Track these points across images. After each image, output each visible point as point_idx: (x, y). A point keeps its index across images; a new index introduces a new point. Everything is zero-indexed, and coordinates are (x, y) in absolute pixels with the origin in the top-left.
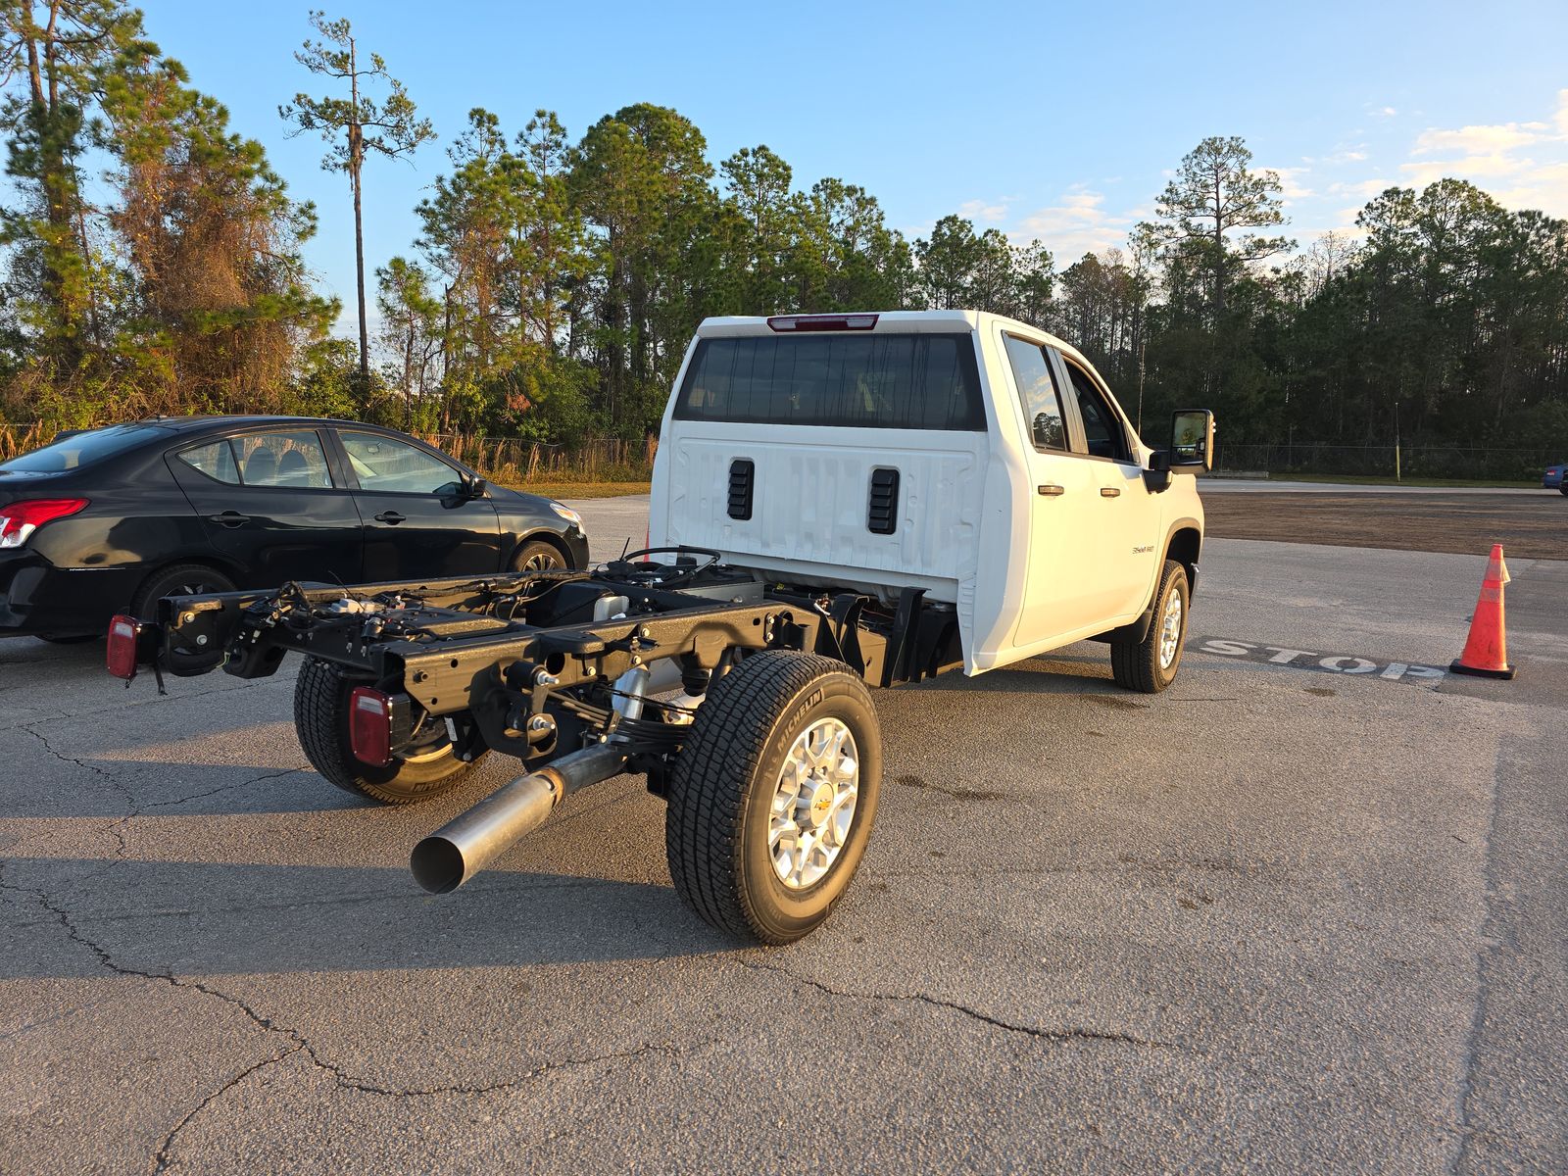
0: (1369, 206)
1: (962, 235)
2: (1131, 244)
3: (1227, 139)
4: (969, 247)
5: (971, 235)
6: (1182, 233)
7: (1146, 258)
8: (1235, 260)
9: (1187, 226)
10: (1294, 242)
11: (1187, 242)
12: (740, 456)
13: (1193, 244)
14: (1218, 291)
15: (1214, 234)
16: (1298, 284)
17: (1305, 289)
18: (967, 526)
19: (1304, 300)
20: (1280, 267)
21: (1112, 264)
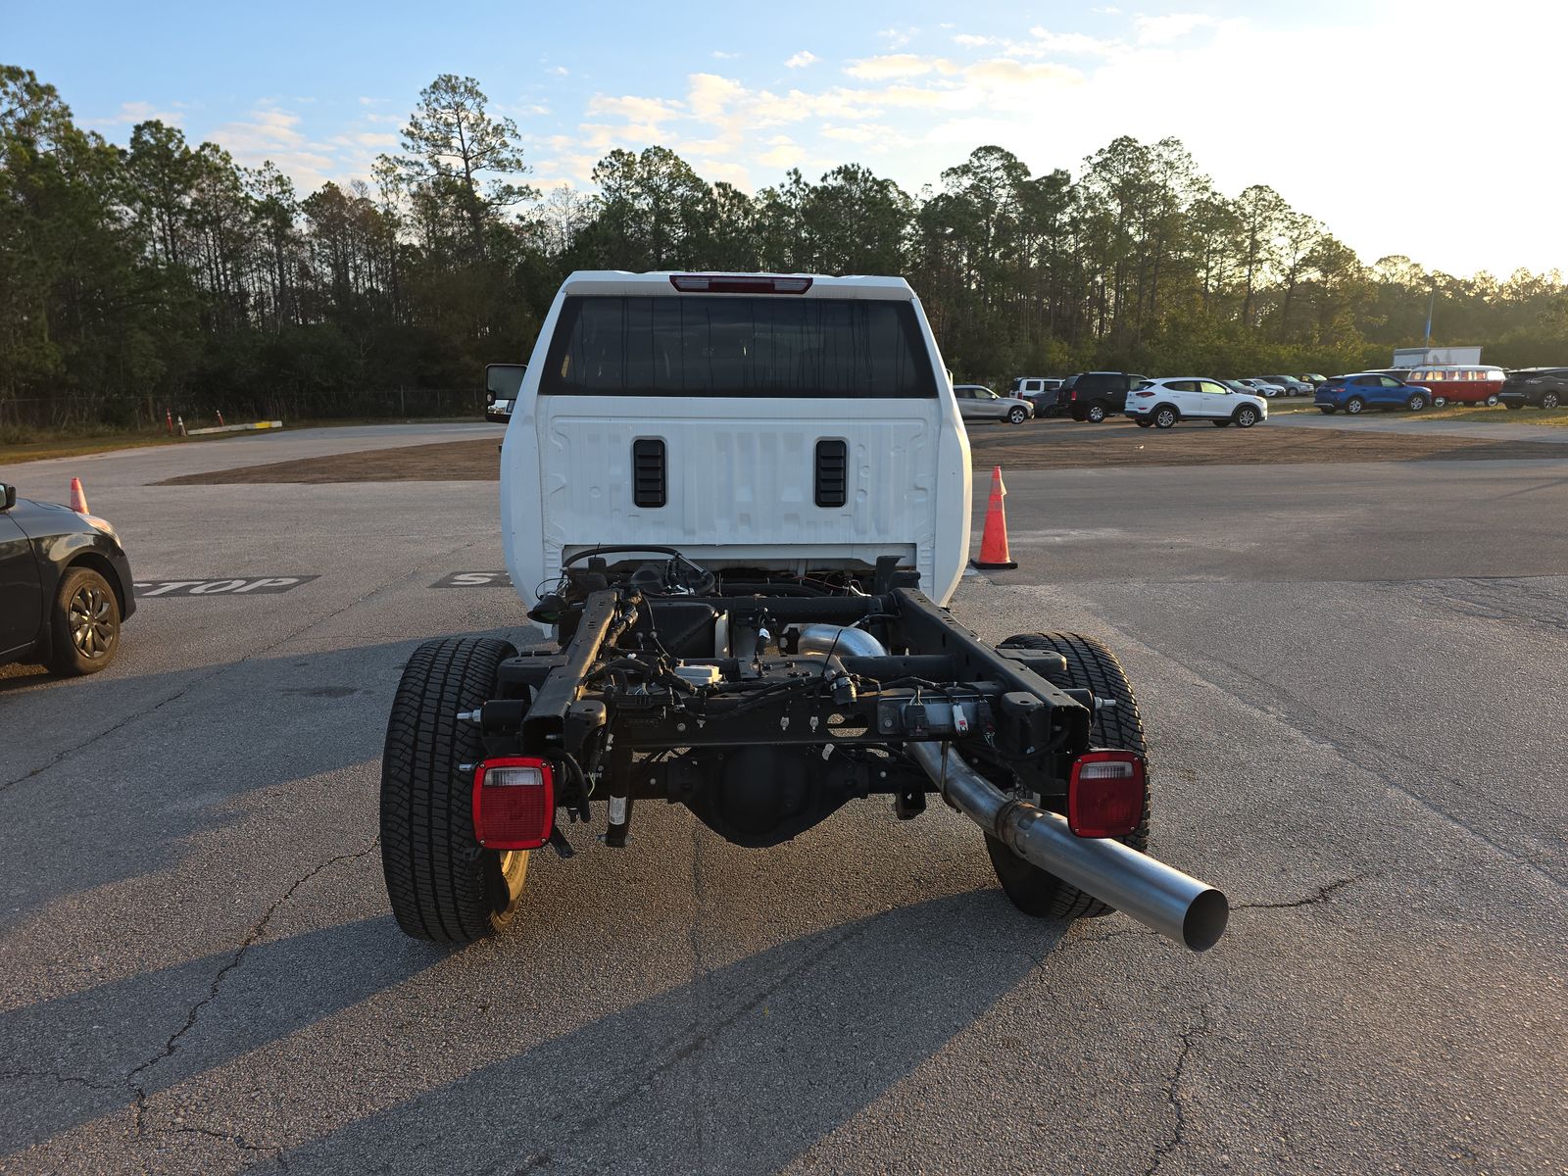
0: (600, 164)
1: (171, 146)
2: (375, 176)
3: (462, 79)
4: (183, 161)
5: (183, 146)
6: (433, 172)
7: (394, 194)
8: (486, 205)
9: (436, 164)
10: (538, 191)
11: (438, 182)
12: (645, 434)
13: (444, 184)
14: (477, 234)
15: (464, 175)
16: (541, 233)
17: (548, 237)
18: (921, 491)
19: (549, 248)
20: (523, 213)
21: (358, 196)
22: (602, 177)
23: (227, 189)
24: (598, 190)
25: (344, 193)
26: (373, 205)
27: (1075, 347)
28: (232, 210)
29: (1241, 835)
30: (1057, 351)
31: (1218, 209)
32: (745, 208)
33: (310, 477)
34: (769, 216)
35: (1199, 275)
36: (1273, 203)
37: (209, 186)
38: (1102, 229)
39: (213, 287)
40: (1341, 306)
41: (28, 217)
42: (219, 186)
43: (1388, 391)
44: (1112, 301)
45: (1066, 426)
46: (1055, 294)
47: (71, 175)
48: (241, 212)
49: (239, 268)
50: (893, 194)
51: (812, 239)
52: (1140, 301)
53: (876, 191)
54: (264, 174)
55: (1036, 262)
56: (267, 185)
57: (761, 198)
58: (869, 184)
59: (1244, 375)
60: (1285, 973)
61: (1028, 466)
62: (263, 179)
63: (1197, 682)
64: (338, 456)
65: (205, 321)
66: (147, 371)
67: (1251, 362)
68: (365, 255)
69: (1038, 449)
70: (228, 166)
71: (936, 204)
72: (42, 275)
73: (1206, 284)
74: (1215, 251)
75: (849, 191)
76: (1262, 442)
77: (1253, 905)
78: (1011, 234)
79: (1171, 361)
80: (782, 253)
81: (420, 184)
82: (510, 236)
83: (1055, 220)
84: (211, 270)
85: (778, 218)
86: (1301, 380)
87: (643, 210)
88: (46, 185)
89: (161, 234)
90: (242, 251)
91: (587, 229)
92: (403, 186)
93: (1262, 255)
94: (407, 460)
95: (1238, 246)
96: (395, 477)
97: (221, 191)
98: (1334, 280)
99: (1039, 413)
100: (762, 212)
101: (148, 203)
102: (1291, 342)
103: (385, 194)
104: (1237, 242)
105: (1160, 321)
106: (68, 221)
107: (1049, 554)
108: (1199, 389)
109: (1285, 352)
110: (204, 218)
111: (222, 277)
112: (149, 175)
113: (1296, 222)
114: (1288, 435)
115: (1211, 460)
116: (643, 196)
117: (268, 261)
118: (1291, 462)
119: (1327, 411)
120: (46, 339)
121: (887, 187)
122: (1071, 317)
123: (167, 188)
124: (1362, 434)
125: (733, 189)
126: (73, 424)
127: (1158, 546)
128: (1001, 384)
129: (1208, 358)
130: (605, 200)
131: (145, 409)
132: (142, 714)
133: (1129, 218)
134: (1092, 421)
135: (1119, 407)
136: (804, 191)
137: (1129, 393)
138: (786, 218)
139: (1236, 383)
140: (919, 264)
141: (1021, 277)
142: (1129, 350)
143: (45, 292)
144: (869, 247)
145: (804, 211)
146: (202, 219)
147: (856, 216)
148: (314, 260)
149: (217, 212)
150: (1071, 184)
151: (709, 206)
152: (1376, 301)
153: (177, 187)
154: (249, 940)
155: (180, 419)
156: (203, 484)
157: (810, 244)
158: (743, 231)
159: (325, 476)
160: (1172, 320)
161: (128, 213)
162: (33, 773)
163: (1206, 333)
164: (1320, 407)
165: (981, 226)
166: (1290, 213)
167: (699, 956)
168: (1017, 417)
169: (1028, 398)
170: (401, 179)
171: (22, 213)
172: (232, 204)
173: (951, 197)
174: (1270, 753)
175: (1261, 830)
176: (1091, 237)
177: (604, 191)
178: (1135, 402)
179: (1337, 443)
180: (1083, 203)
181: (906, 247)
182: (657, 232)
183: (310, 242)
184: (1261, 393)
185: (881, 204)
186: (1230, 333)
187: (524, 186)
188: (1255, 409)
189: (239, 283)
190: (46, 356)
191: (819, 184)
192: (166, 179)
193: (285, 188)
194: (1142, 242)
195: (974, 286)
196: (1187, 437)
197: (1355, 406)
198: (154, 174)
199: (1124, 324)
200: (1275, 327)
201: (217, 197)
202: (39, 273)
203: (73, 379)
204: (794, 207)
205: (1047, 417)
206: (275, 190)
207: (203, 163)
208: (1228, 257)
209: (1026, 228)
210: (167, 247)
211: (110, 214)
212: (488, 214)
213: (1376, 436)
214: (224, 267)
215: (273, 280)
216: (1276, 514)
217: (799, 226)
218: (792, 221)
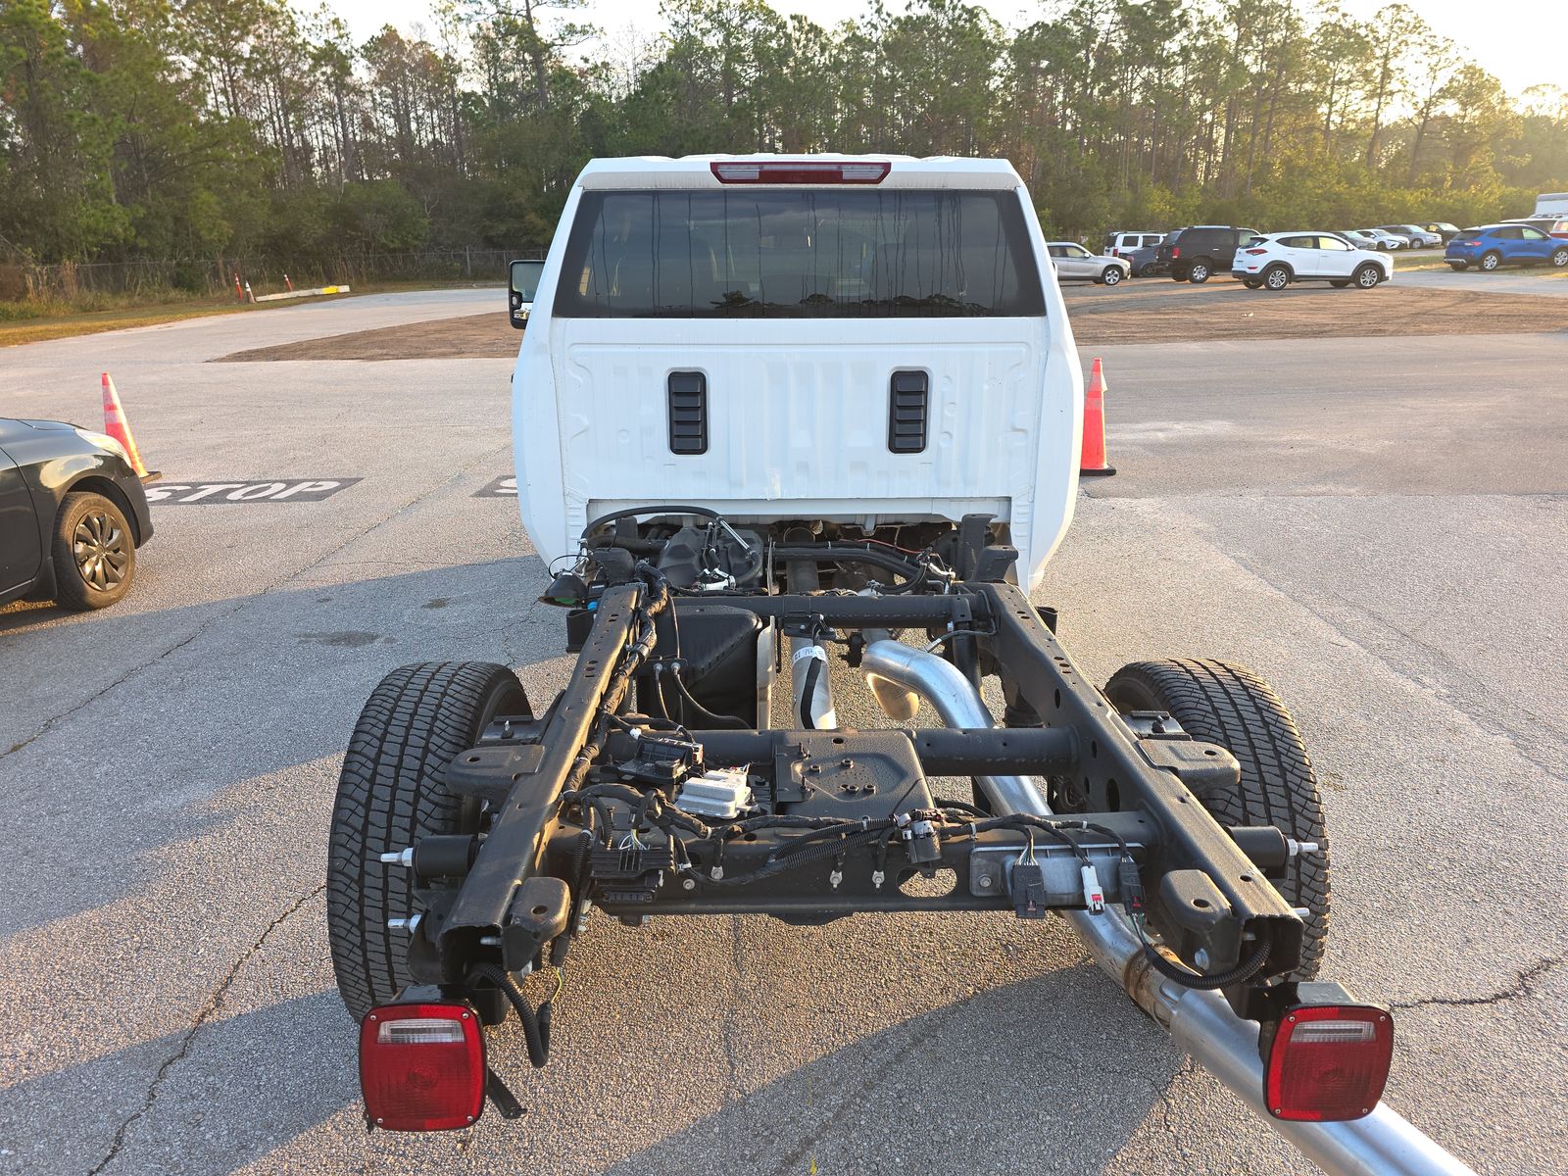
2: (433, 16)
6: (493, 10)
7: (453, 36)
8: (548, 47)
10: (602, 30)
11: (498, 21)
12: (681, 366)
13: (504, 23)
14: (539, 79)
15: (524, 13)
16: (607, 76)
17: (613, 80)
18: (1021, 433)
19: (614, 93)
20: (586, 55)
21: (416, 40)
22: (668, 12)
23: (285, 35)
24: (665, 25)
25: (403, 36)
26: (432, 49)
27: (1177, 196)
28: (291, 57)
29: (1407, 879)
30: (1158, 201)
31: (1348, 33)
32: (821, 43)
33: (369, 353)
34: (847, 51)
35: (1319, 111)
36: (1412, 25)
37: (266, 31)
38: (1214, 58)
39: (276, 143)
40: (1479, 144)
41: (85, 70)
42: (276, 32)
43: (1530, 245)
44: (1221, 142)
45: (1164, 288)
46: (1157, 135)
47: (125, 24)
48: (299, 59)
49: (302, 121)
50: (983, 23)
51: (893, 77)
52: (1253, 141)
53: (966, 21)
54: (320, 16)
55: (1139, 97)
56: (324, 29)
57: (839, 30)
58: (958, 12)
59: (1364, 225)
60: (1488, 1122)
61: (1125, 339)
62: (319, 23)
63: (1335, 638)
64: (400, 326)
65: (269, 178)
66: (215, 233)
67: (1373, 210)
68: (427, 105)
69: (1135, 317)
70: (284, 9)
71: (1031, 34)
72: (103, 133)
73: (1328, 119)
74: (1340, 82)
75: (935, 21)
76: (1387, 307)
77: (1434, 1000)
78: (1112, 67)
79: (1284, 210)
80: (860, 93)
81: (479, 25)
82: (573, 81)
83: (1163, 49)
84: (273, 123)
85: (857, 54)
86: (1427, 230)
87: (713, 48)
88: (101, 35)
89: (222, 85)
90: (304, 102)
91: (653, 71)
92: (462, 26)
93: (1394, 85)
94: (469, 332)
95: (1366, 75)
96: (454, 353)
97: (279, 36)
98: (1474, 114)
99: (1136, 273)
100: (841, 49)
101: (207, 51)
102: (1418, 187)
103: (444, 37)
104: (1366, 71)
105: (1274, 164)
106: (125, 74)
107: (1151, 455)
108: (1316, 245)
109: (1411, 197)
110: (263, 66)
111: (285, 130)
112: (206, 21)
113: (1436, 47)
114: (1416, 298)
115: (1329, 331)
116: (713, 32)
117: (331, 112)
118: (1420, 333)
119: (1458, 268)
120: (114, 201)
121: (977, 15)
122: (1175, 162)
123: (225, 34)
124: (1499, 297)
125: (809, 22)
126: (146, 288)
127: (1276, 445)
128: (1094, 239)
129: (1325, 205)
130: (672, 38)
131: (216, 274)
132: (146, 666)
133: (1246, 46)
134: (1194, 281)
135: (1227, 266)
136: (886, 21)
137: (1239, 250)
138: (866, 54)
139: (1354, 235)
140: (1010, 103)
141: (1121, 116)
142: (1237, 198)
143: (108, 151)
144: (956, 84)
145: (886, 45)
146: (263, 68)
147: (942, 49)
148: (375, 110)
149: (275, 60)
150: (1183, 7)
151: (783, 41)
152: (1520, 138)
153: (235, 33)
154: (203, 1016)
155: (247, 285)
156: (263, 360)
157: (892, 82)
158: (819, 69)
159: (385, 351)
160: (1287, 163)
161: (188, 64)
162: (15, 749)
163: (1325, 177)
164: (1449, 263)
165: (1080, 59)
166: (1431, 36)
167: (733, 1068)
168: (1111, 278)
169: (1124, 256)
170: (460, 19)
171: (78, 66)
172: (290, 51)
173: (1048, 25)
174: (1432, 748)
175: (1432, 873)
176: (1202, 69)
177: (672, 28)
178: (1243, 261)
179: (1472, 308)
180: (1196, 29)
181: (996, 83)
182: (728, 73)
183: (371, 91)
184: (1381, 247)
185: (970, 36)
186: (1352, 179)
187: (587, 24)
188: (1378, 267)
189: (302, 136)
190: (114, 219)
191: (903, 15)
192: (223, 25)
193: (342, 32)
194: (1260, 74)
195: (1069, 127)
196: (1301, 300)
197: (1491, 261)
198: (210, 20)
199: (1234, 168)
200: (1402, 169)
201: (275, 44)
202: (101, 130)
203: (143, 243)
204: (874, 40)
205: (1145, 277)
206: (332, 34)
207: (258, 7)
208: (1354, 89)
209: (1130, 59)
210: (228, 99)
211: (167, 66)
212: (550, 57)
213: (1517, 299)
214: (287, 119)
215: (336, 134)
216: (1410, 402)
217: (880, 62)
218: (873, 56)
